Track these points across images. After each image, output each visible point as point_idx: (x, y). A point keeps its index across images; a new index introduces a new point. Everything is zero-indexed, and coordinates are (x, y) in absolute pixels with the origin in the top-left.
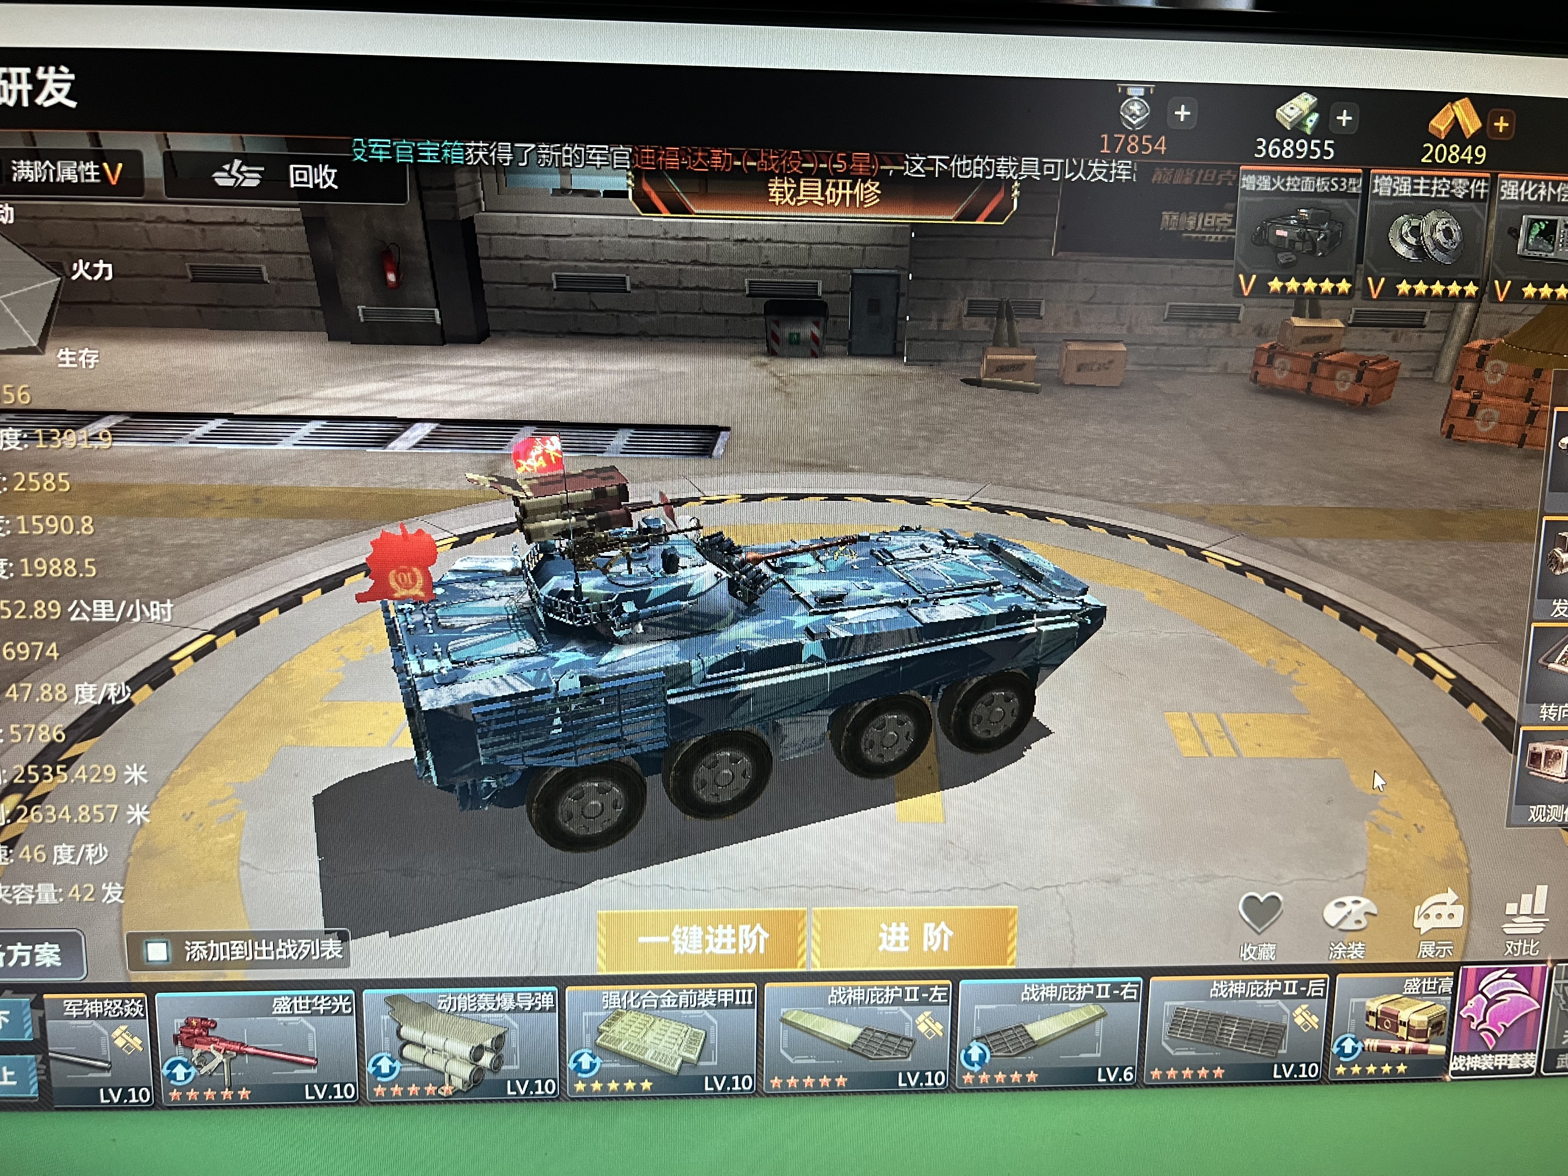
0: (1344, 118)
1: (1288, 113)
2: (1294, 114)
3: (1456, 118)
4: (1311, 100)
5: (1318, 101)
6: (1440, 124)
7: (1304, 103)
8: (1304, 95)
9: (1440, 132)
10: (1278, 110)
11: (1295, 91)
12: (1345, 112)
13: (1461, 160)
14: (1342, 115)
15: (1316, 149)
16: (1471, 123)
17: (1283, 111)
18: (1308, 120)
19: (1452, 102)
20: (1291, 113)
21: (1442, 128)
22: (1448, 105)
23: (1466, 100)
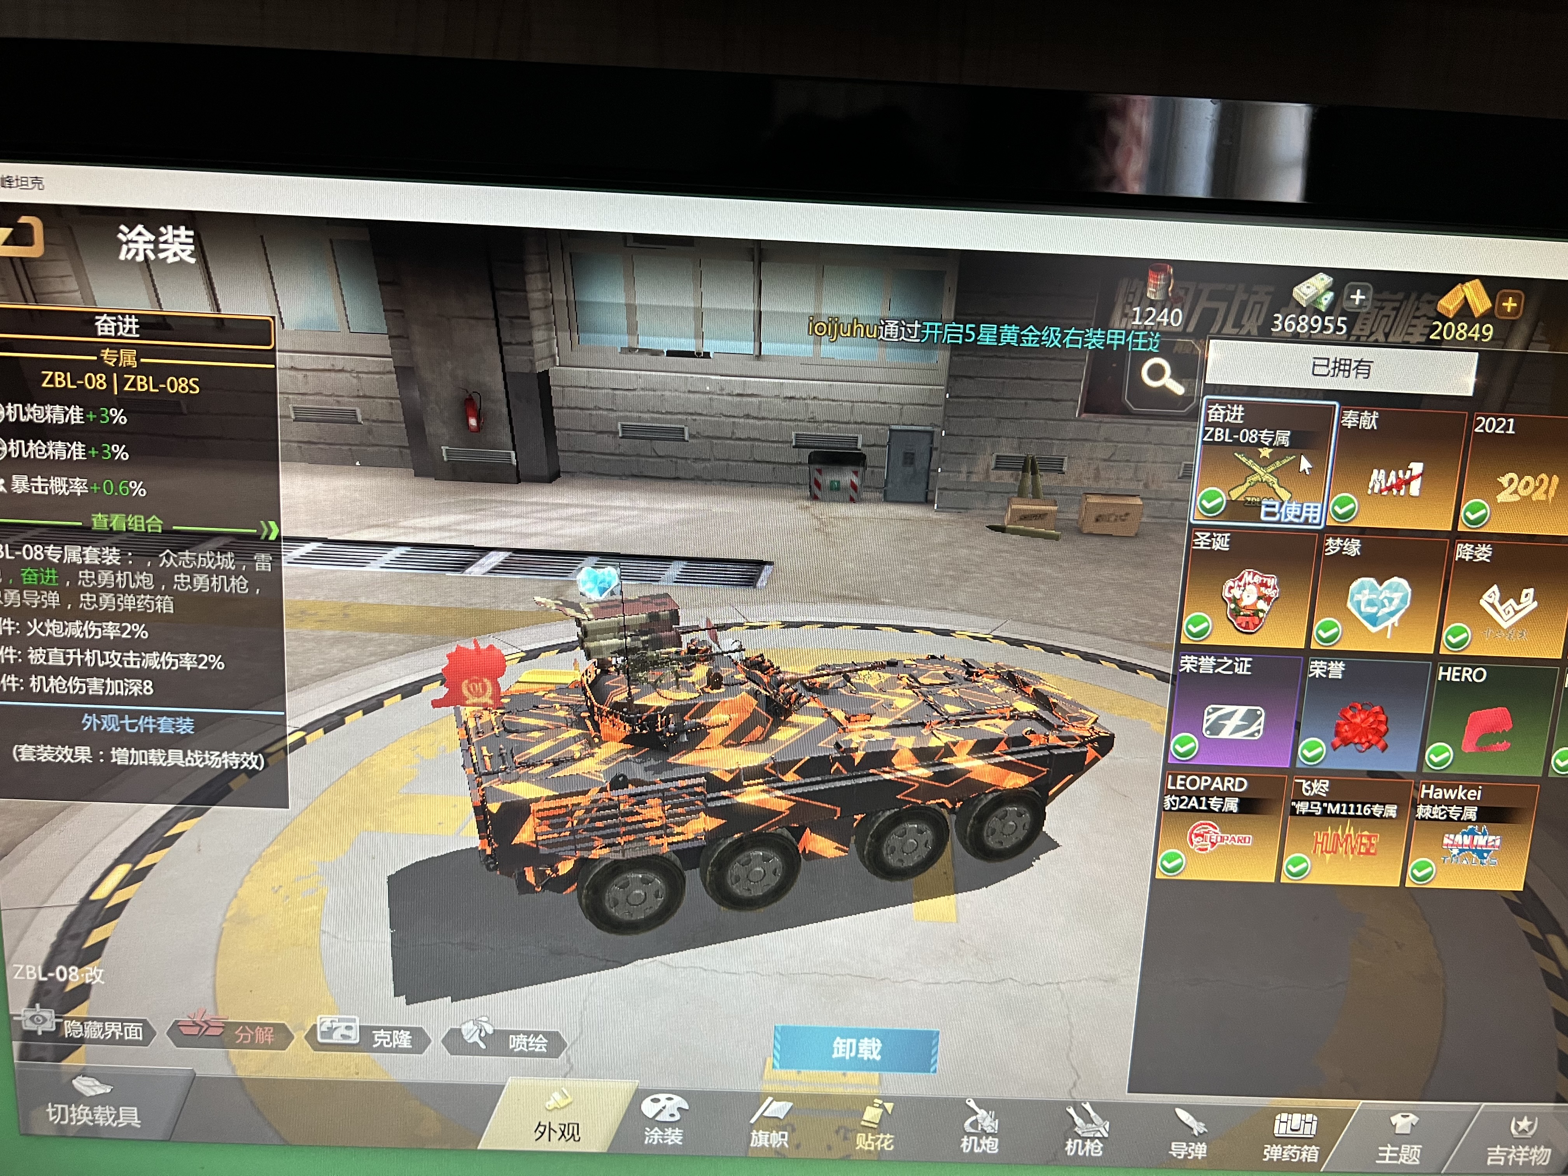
0: (1358, 297)
1: (1304, 292)
2: (1310, 292)
3: (1465, 298)
4: (1327, 280)
5: (1334, 282)
6: (1449, 304)
7: (1321, 281)
8: (1321, 275)
9: (1448, 310)
10: (1296, 289)
11: (1311, 272)
12: (1359, 291)
13: (1468, 338)
14: (1355, 294)
15: (1330, 325)
16: (1481, 303)
17: (1300, 290)
18: (1323, 298)
19: (1463, 283)
20: (1308, 291)
21: (1451, 308)
22: (1459, 286)
23: (1477, 281)
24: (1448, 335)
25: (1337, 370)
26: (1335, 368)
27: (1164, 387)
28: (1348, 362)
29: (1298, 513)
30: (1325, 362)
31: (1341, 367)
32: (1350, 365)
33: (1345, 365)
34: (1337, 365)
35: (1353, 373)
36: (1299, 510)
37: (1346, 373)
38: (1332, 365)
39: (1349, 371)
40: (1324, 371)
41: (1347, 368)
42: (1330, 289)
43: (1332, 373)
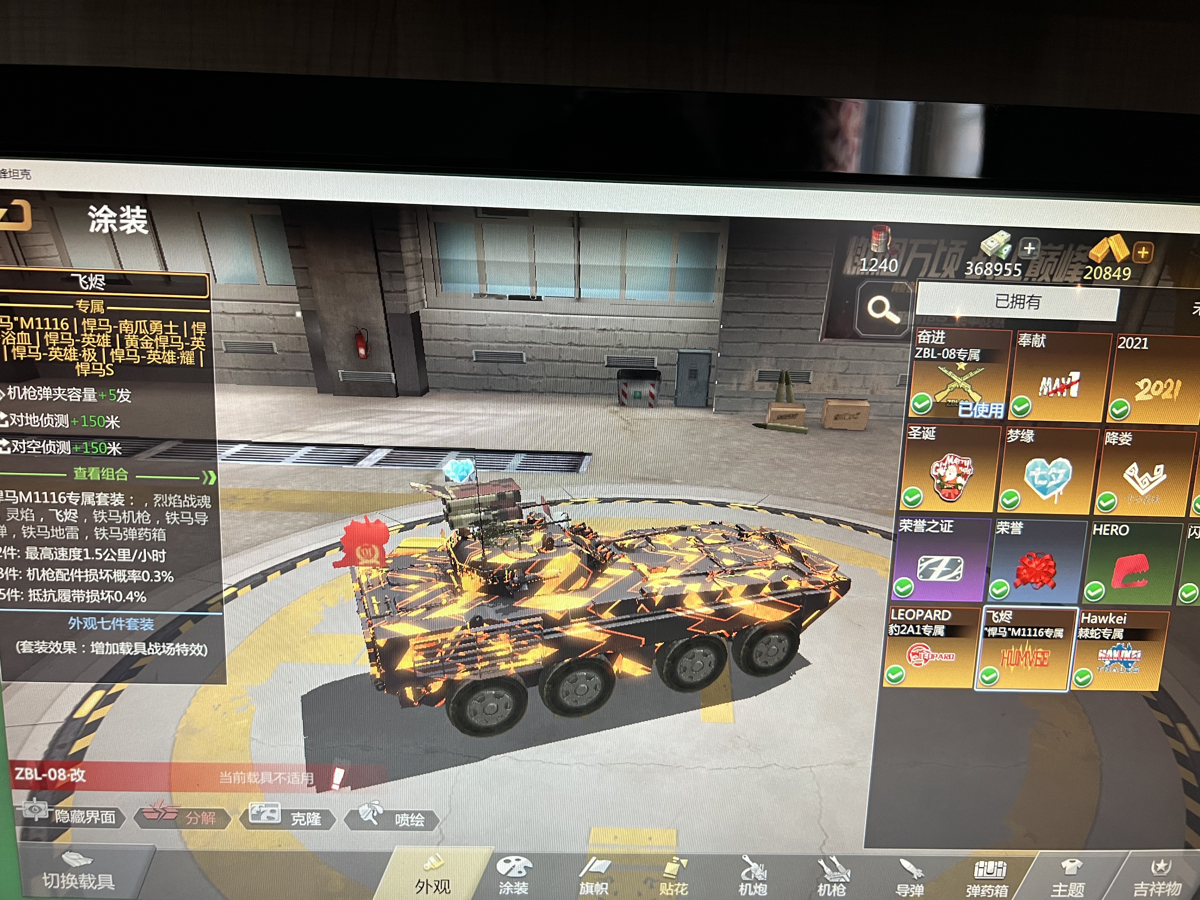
0: (1030, 248)
1: (989, 245)
2: (994, 245)
3: (1110, 248)
4: (1006, 236)
5: (1012, 237)
6: (1098, 252)
7: (1002, 237)
8: (1002, 232)
9: (1098, 258)
10: (983, 243)
11: (994, 230)
12: (1030, 244)
13: (1112, 278)
14: (1028, 246)
15: (1009, 269)
16: (1121, 252)
17: (986, 243)
18: (1003, 250)
19: (1108, 237)
20: (991, 244)
21: (1099, 255)
22: (1105, 239)
23: (1119, 235)
24: (1097, 276)
25: (1014, 303)
26: (1013, 301)
27: (885, 318)
28: (1023, 297)
29: (987, 411)
30: (1005, 297)
31: (1018, 300)
32: (1024, 299)
33: (1020, 299)
34: (1015, 299)
35: (1027, 305)
36: (987, 408)
37: (1022, 306)
38: (1011, 300)
39: (1024, 304)
40: (1005, 304)
41: (1022, 301)
42: (1008, 243)
43: (1010, 306)
